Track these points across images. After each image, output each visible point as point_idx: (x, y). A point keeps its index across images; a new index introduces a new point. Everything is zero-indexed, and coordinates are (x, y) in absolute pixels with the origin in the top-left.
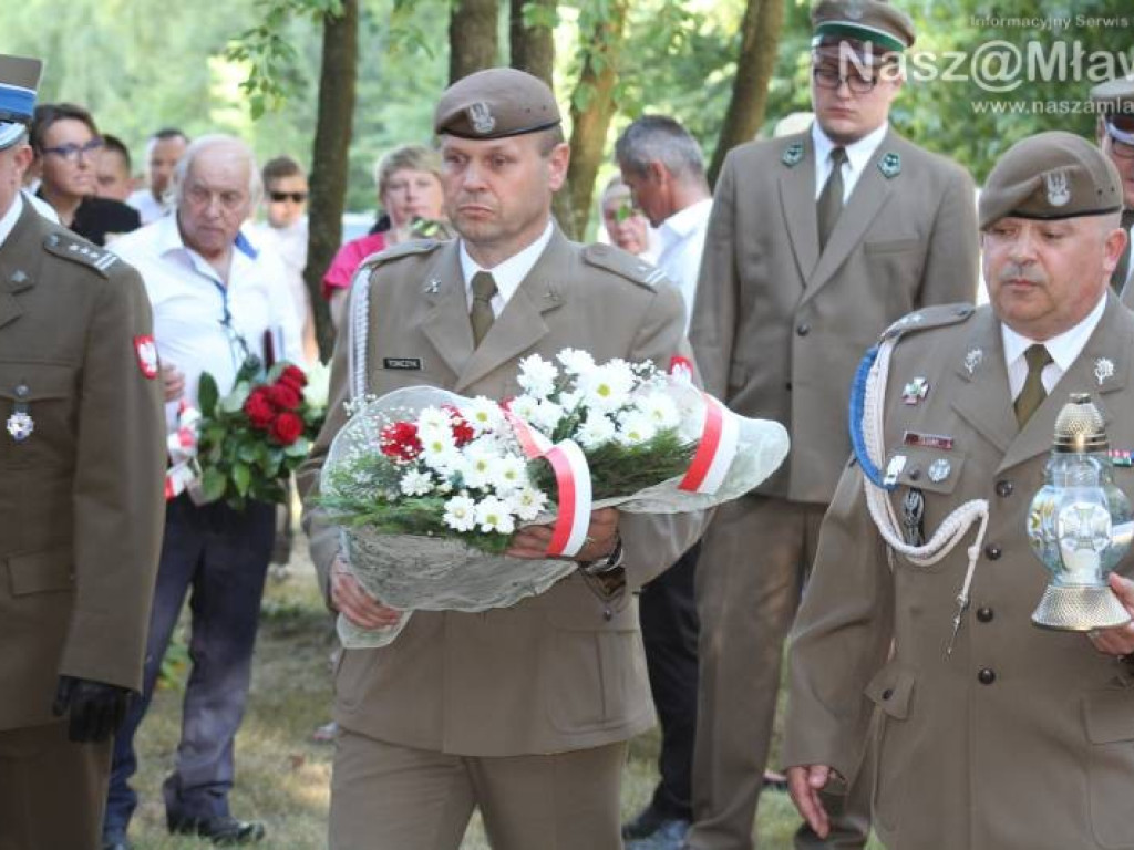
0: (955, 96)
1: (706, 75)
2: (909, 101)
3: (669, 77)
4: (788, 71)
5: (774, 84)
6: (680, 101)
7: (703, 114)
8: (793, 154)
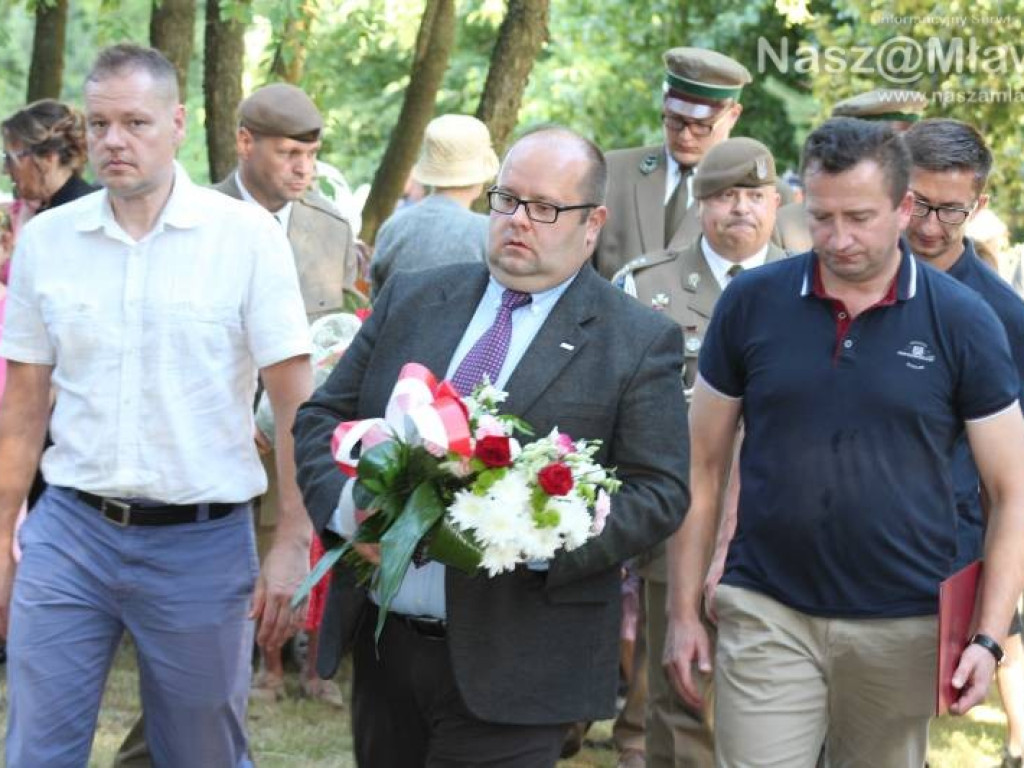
0: (607, 113)
1: (384, 85)
2: (566, 116)
3: (351, 86)
4: (458, 84)
5: (441, 96)
6: (358, 107)
7: (381, 120)
8: (649, 164)
